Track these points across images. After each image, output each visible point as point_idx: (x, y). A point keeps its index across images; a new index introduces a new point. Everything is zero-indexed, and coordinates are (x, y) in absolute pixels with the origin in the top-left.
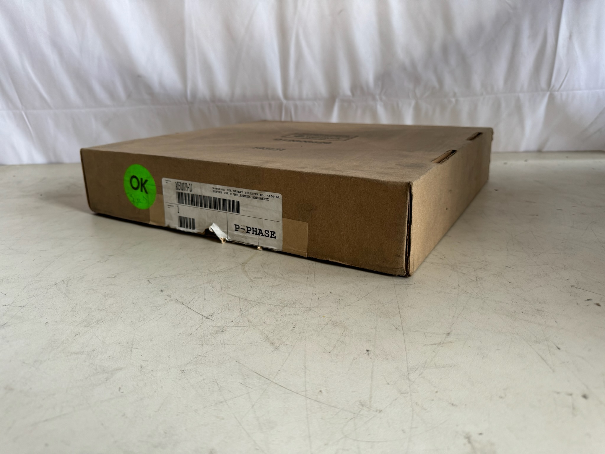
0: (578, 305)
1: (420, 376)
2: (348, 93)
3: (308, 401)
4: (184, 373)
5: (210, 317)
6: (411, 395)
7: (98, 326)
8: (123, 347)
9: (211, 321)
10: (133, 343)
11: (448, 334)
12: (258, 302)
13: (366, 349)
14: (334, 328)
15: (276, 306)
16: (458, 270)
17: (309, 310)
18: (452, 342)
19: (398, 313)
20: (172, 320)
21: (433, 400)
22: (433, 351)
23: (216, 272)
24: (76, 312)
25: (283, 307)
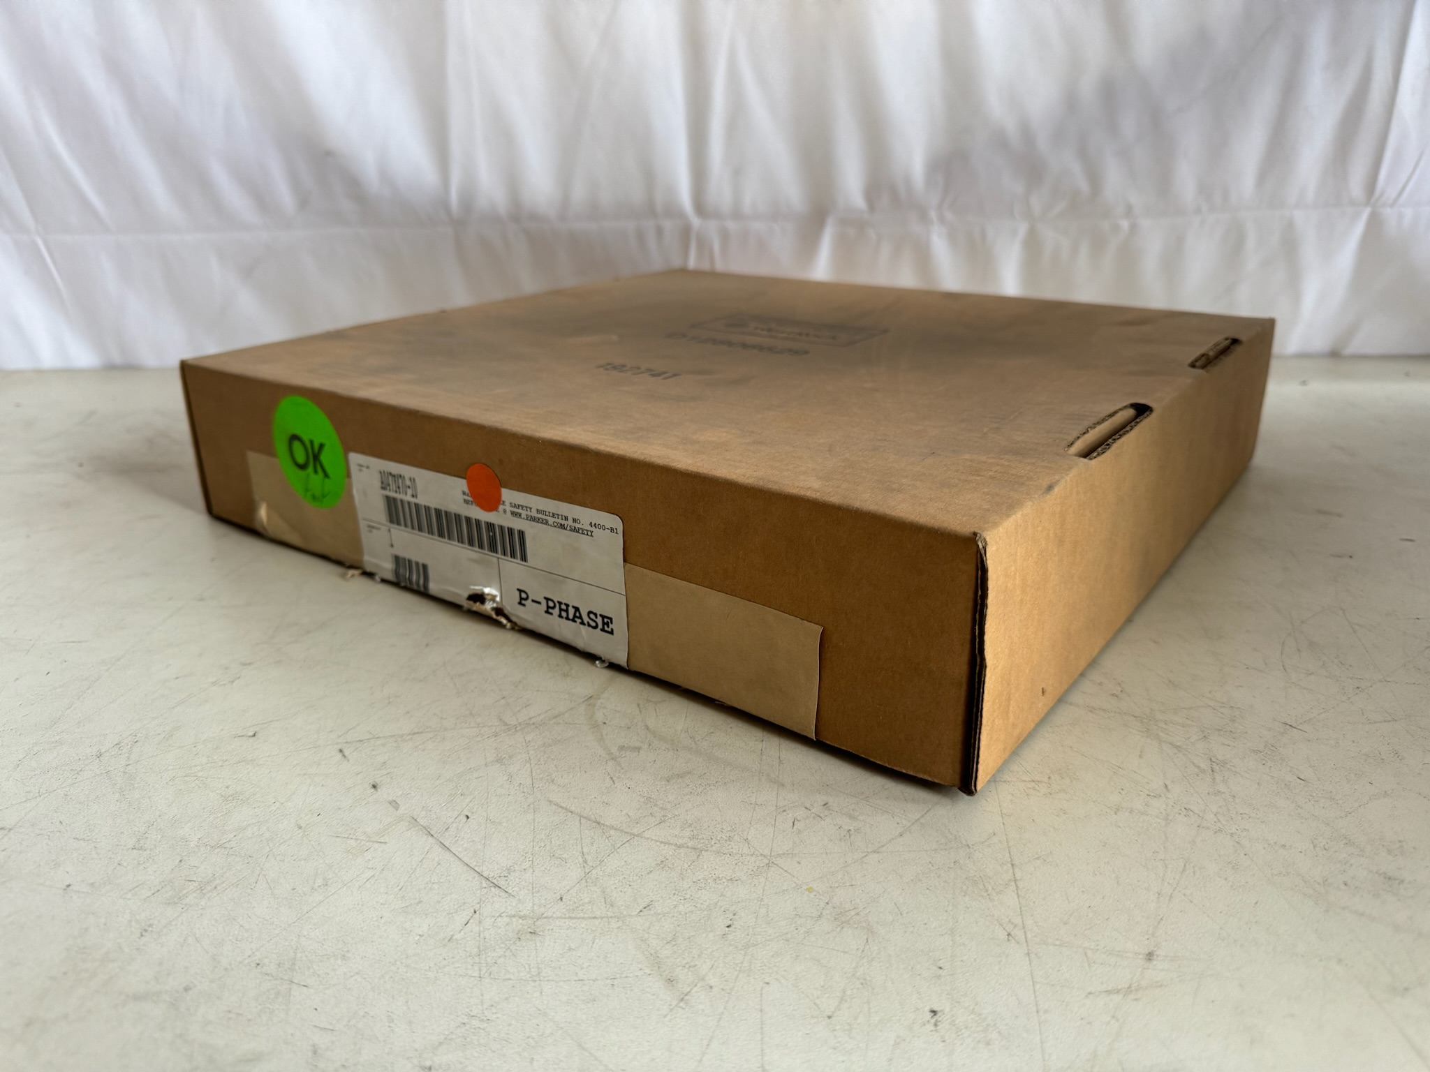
2: (859, 202)
5: (502, 883)
7: (203, 903)
8: (267, 977)
9: (503, 894)
10: (294, 964)
11: (1150, 956)
12: (631, 834)
13: (927, 1009)
14: (839, 929)
15: (679, 847)
16: (1161, 734)
17: (768, 865)
18: (1162, 986)
19: (1010, 880)
20: (399, 888)
22: (1114, 1017)
23: (520, 724)
24: (148, 852)
25: (698, 851)
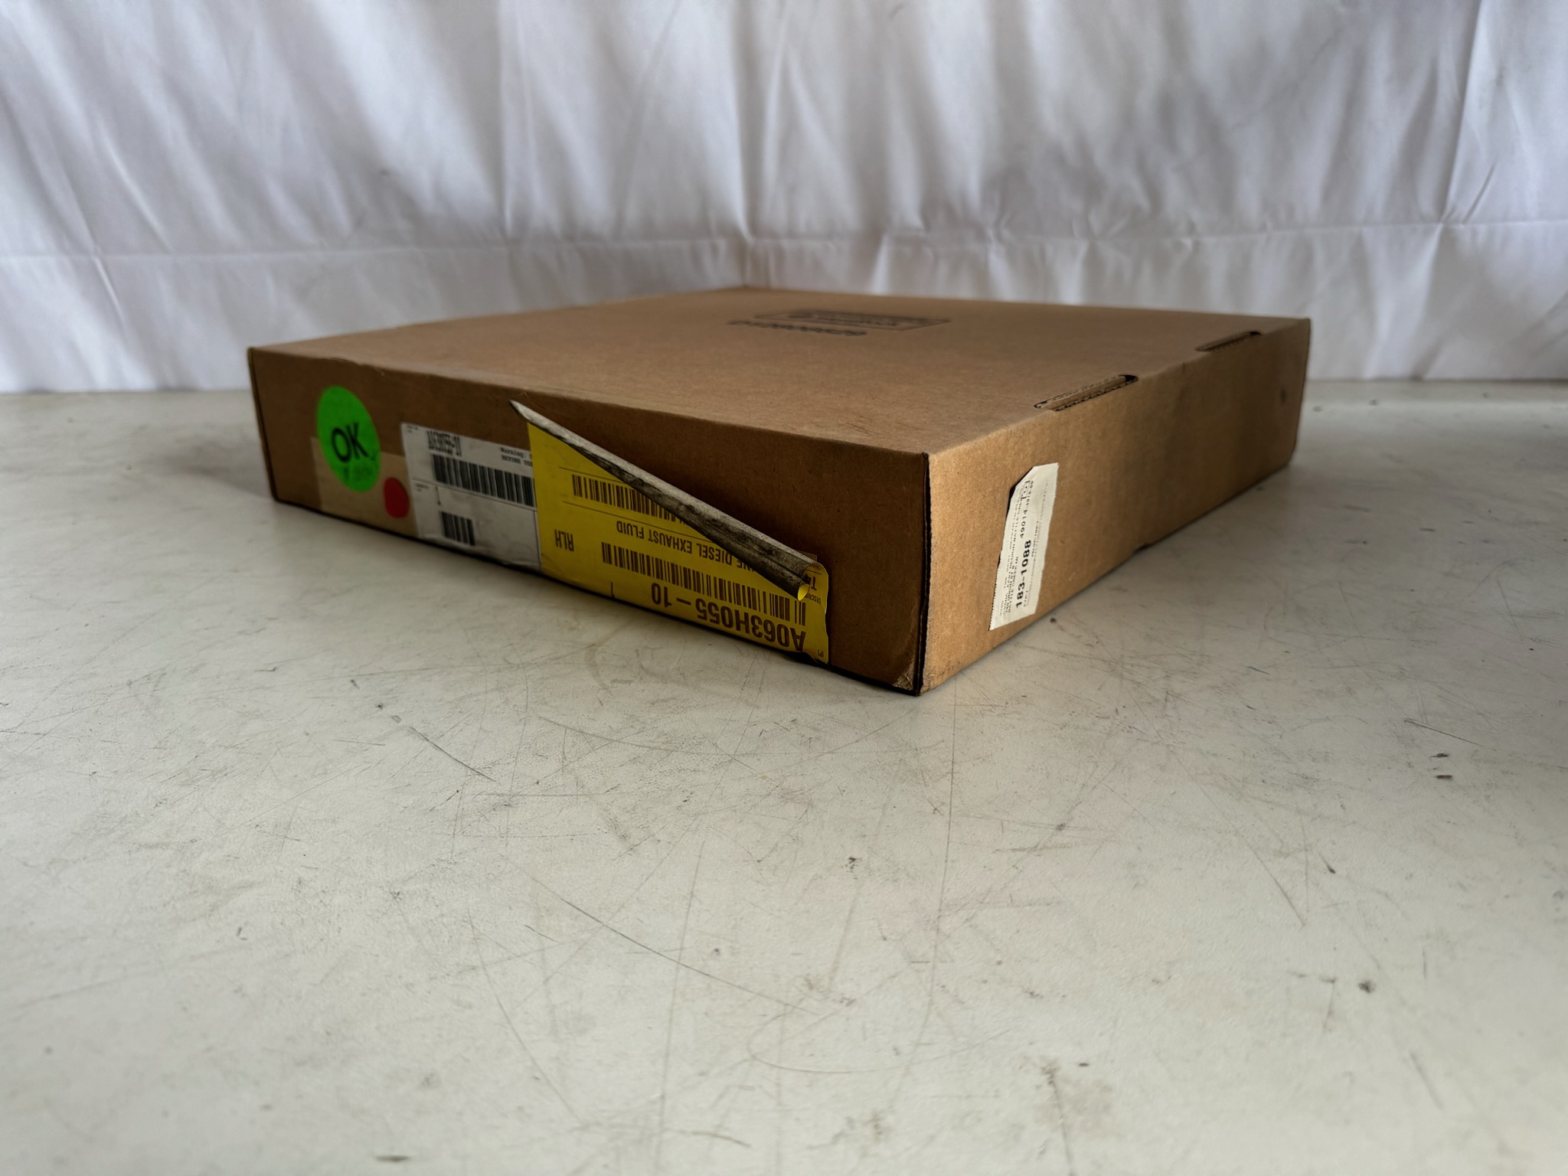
0: (1410, 767)
1: (968, 924)
2: (914, 219)
3: (683, 971)
4: (398, 900)
5: (486, 772)
6: (934, 967)
7: (214, 784)
8: (265, 834)
9: (487, 780)
10: (289, 826)
11: (1061, 827)
12: (610, 740)
13: (848, 856)
14: (783, 803)
15: (653, 749)
16: (1126, 674)
17: (730, 761)
18: (1065, 847)
19: (949, 773)
20: (392, 775)
21: (985, 982)
22: (1014, 866)
23: (523, 664)
24: (168, 750)
25: (669, 752)
